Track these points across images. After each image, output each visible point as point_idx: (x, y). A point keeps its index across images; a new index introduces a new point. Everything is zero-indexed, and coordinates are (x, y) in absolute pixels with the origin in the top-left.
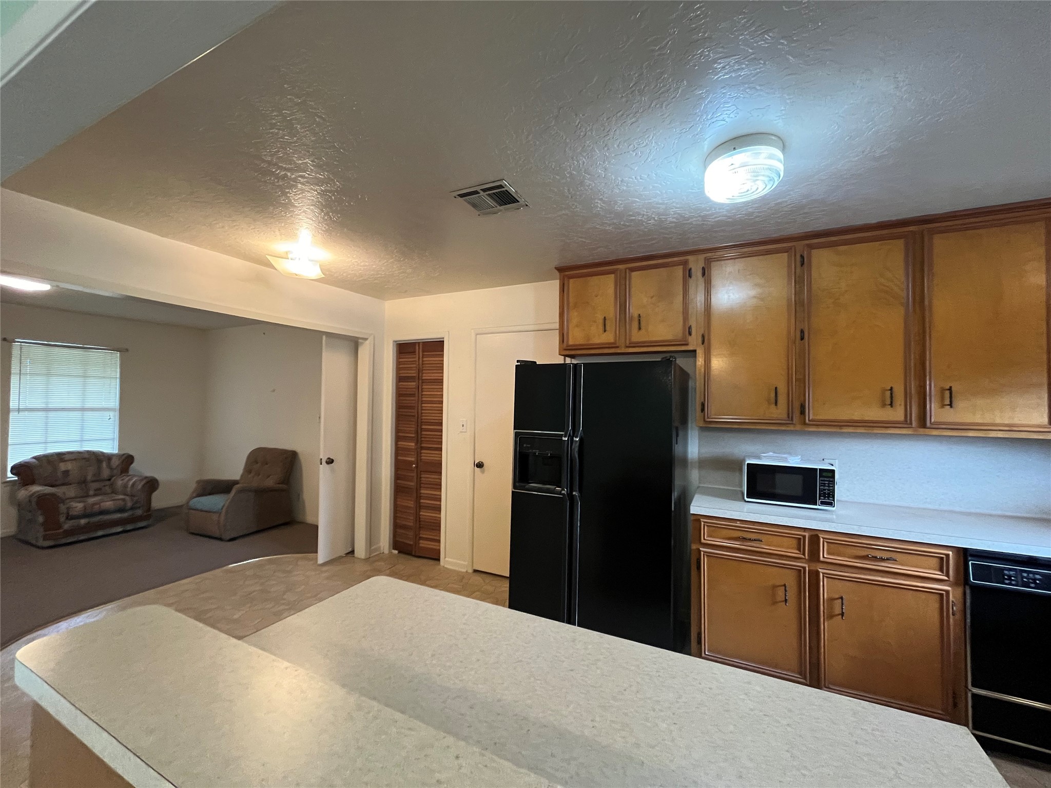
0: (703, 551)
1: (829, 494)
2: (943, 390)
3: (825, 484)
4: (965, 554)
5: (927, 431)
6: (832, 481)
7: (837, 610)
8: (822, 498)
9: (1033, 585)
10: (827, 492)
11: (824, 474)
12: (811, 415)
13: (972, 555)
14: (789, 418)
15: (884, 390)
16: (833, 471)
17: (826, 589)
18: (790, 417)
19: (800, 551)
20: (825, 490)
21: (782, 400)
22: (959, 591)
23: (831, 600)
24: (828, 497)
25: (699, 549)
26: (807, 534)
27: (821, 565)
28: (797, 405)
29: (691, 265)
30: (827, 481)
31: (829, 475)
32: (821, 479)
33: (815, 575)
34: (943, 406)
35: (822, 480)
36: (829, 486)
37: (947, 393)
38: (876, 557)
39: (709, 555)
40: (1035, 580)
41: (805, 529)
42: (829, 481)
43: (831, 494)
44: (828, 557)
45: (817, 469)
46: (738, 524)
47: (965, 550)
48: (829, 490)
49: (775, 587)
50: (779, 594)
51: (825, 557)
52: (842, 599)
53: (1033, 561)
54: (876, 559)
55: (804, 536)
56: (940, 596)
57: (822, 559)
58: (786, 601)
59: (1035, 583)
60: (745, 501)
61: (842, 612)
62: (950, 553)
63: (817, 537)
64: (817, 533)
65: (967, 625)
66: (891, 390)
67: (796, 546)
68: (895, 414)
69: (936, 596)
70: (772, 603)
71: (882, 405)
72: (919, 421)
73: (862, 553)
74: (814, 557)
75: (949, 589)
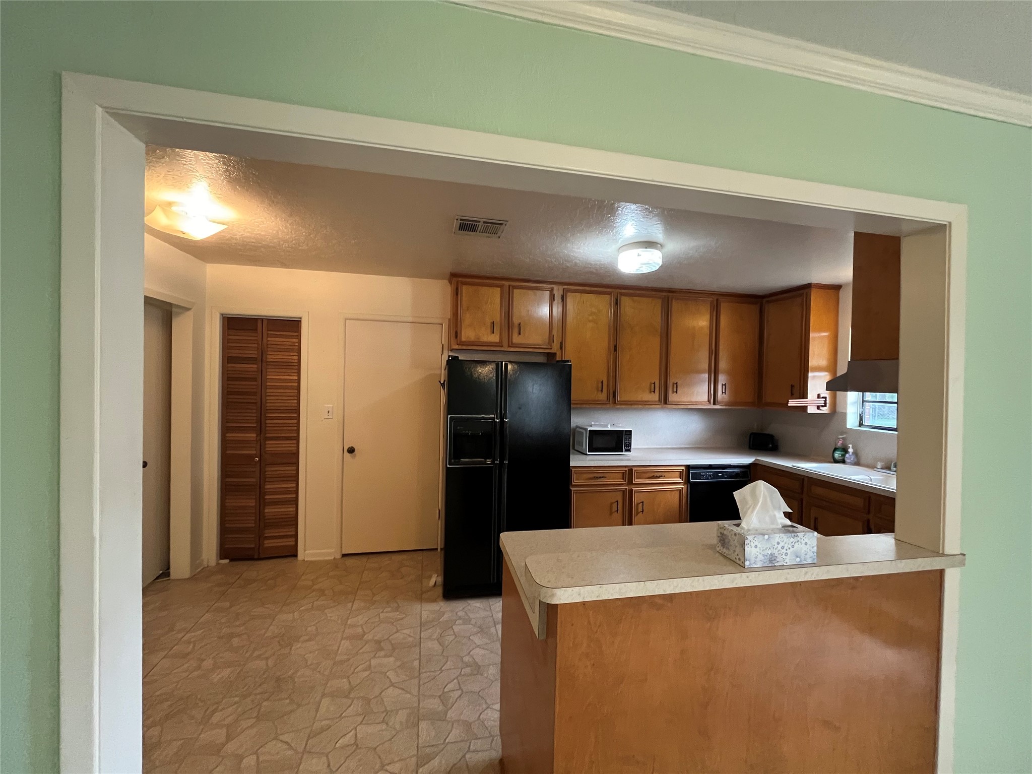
1: (629, 445)
2: (673, 384)
3: (627, 439)
4: (688, 467)
5: (669, 406)
6: (630, 437)
7: (640, 509)
8: (626, 447)
9: (709, 478)
10: (628, 443)
11: (627, 433)
12: (618, 398)
13: (691, 468)
14: (608, 400)
15: (651, 384)
16: (631, 431)
17: (635, 500)
19: (624, 480)
21: (605, 388)
22: (686, 486)
23: (638, 504)
24: (628, 447)
26: (627, 469)
27: (633, 486)
28: (611, 392)
29: (555, 292)
30: (628, 437)
31: (629, 433)
33: (631, 492)
34: (673, 392)
35: (626, 437)
36: (629, 440)
37: (675, 385)
39: (576, 492)
40: (710, 475)
41: (625, 467)
43: (630, 445)
45: (623, 431)
46: (592, 469)
49: (612, 504)
50: (615, 508)
51: (636, 481)
52: (643, 502)
53: (710, 467)
54: (657, 477)
55: (626, 471)
56: (680, 491)
57: (634, 482)
58: (617, 511)
59: (711, 477)
60: (586, 454)
61: (643, 510)
62: (684, 468)
63: (632, 470)
64: (632, 467)
65: (689, 504)
66: (654, 383)
67: (621, 477)
68: (655, 397)
69: (679, 491)
70: (611, 513)
71: (650, 392)
72: (664, 401)
73: (651, 475)
74: (630, 482)
75: (683, 486)
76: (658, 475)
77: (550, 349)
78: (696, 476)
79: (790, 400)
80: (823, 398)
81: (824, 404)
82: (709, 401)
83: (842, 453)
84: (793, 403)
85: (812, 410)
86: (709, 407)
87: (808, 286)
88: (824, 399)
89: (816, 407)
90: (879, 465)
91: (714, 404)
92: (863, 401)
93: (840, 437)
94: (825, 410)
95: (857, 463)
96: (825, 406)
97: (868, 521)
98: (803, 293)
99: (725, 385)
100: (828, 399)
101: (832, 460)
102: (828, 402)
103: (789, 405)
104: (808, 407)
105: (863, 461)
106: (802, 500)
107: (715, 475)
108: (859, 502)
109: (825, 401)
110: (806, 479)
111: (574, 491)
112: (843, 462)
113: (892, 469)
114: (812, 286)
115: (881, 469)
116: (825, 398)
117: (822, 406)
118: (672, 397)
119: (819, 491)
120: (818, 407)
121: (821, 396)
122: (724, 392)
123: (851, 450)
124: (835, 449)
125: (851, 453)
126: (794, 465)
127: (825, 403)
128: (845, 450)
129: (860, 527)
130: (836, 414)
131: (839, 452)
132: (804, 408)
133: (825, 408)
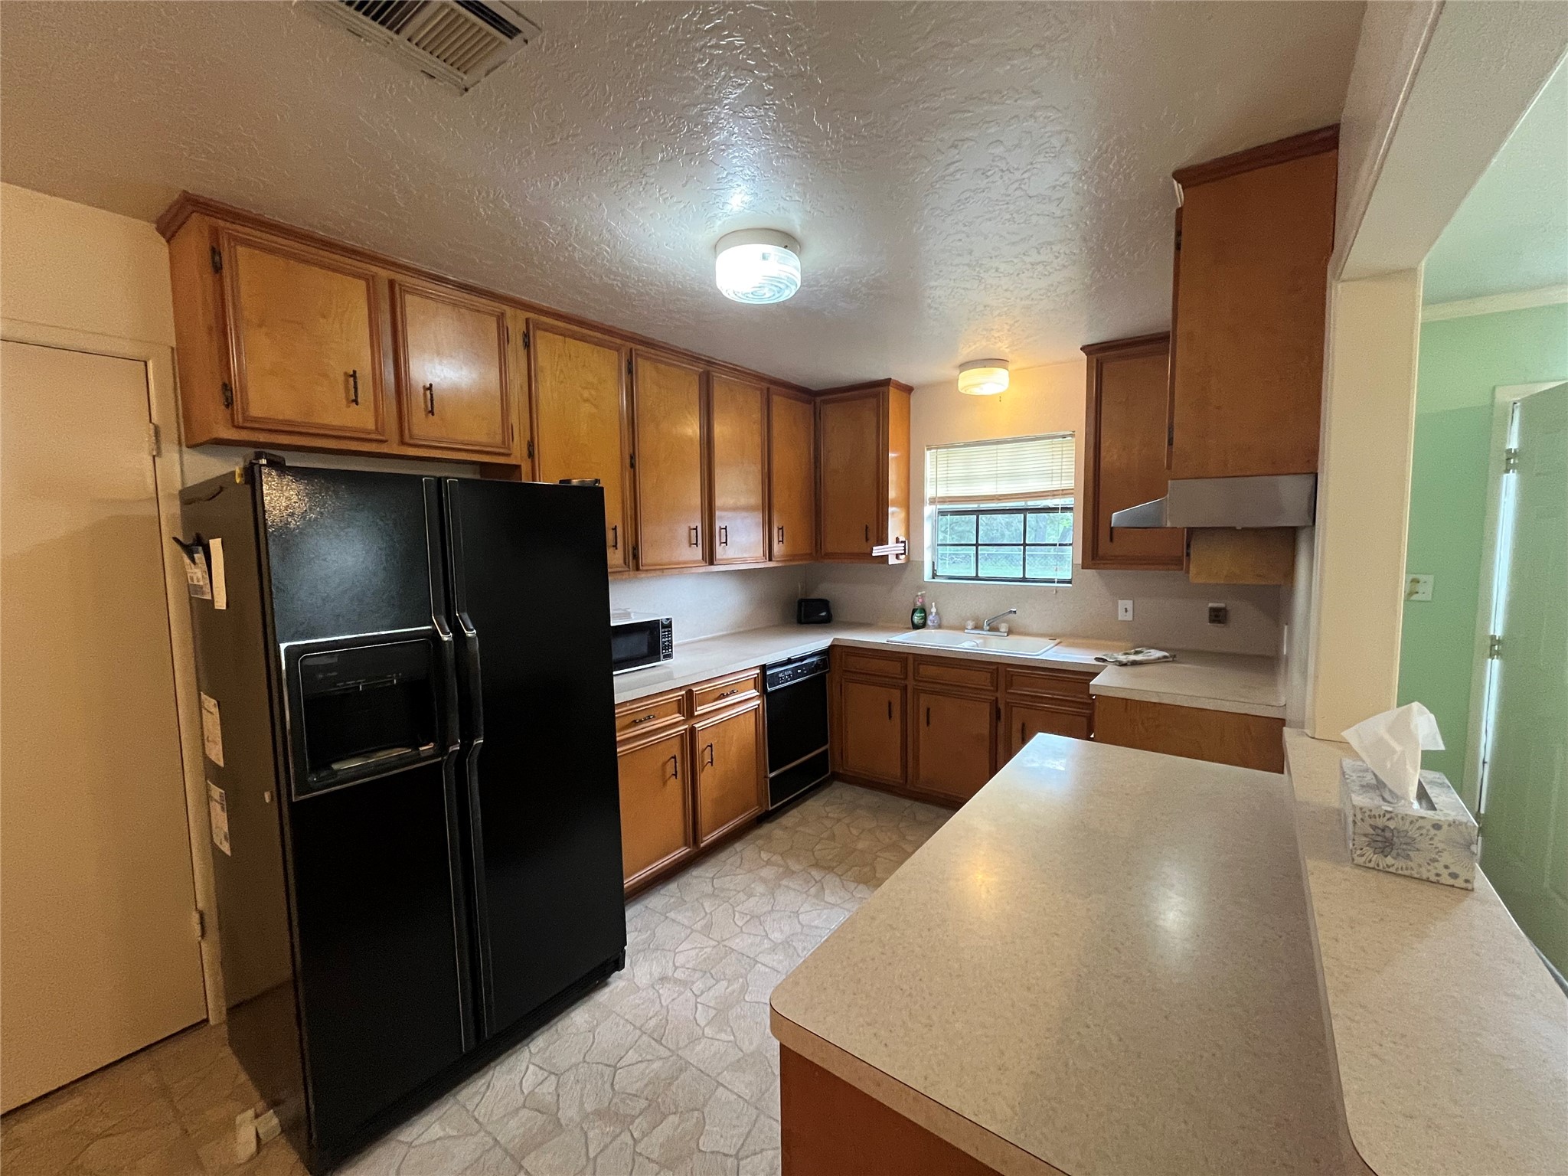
1: (668, 646)
2: (721, 529)
3: (666, 635)
4: (764, 668)
5: (717, 568)
6: (670, 631)
7: (708, 758)
8: (662, 652)
9: (789, 679)
10: (666, 644)
11: (664, 625)
12: (643, 559)
13: (767, 669)
14: (626, 564)
15: (690, 530)
16: (670, 619)
17: (701, 744)
18: (626, 561)
19: (681, 713)
20: (665, 642)
21: (620, 542)
22: (762, 700)
23: (704, 751)
24: (668, 649)
26: (684, 693)
27: (696, 721)
28: (631, 548)
29: (509, 322)
31: (667, 624)
32: (664, 630)
33: (693, 732)
34: (721, 543)
35: (664, 632)
36: (668, 637)
37: (724, 532)
41: (682, 688)
42: (668, 631)
43: (670, 646)
44: (701, 709)
45: (658, 620)
46: (630, 706)
47: (764, 666)
48: (668, 641)
49: (665, 764)
50: (670, 770)
51: (698, 710)
52: (711, 746)
53: (789, 661)
54: (727, 696)
55: (682, 696)
56: (756, 711)
57: (696, 714)
58: (676, 775)
59: (789, 677)
61: (712, 759)
62: (758, 671)
63: (691, 692)
64: (691, 687)
65: (766, 726)
66: (696, 529)
67: (676, 709)
68: (697, 553)
69: (754, 712)
70: (666, 781)
72: (710, 559)
73: (719, 693)
74: (690, 714)
75: (758, 702)
76: (727, 691)
77: (508, 455)
78: (775, 679)
79: (875, 548)
80: (902, 542)
81: (903, 552)
82: (765, 556)
83: (922, 615)
84: (877, 551)
85: (892, 561)
86: (765, 565)
87: (887, 382)
88: (903, 545)
89: (894, 556)
90: (970, 624)
91: (770, 560)
92: (935, 545)
93: (919, 594)
94: (902, 559)
95: (940, 627)
97: (996, 699)
98: (879, 394)
99: (782, 528)
100: (906, 544)
101: (911, 626)
102: (907, 548)
103: (873, 554)
104: (890, 557)
105: (945, 623)
106: (905, 688)
107: (795, 675)
108: (983, 679)
109: (905, 547)
110: (910, 657)
112: (923, 625)
113: (984, 628)
114: (891, 384)
115: (972, 629)
116: (904, 542)
117: (902, 554)
118: (720, 551)
119: (927, 671)
120: (897, 556)
121: (900, 540)
122: (781, 539)
123: (933, 610)
124: (914, 611)
125: (934, 614)
126: (891, 639)
127: (905, 550)
128: (923, 610)
129: (986, 710)
130: (910, 564)
131: (919, 615)
132: (884, 559)
133: (903, 556)
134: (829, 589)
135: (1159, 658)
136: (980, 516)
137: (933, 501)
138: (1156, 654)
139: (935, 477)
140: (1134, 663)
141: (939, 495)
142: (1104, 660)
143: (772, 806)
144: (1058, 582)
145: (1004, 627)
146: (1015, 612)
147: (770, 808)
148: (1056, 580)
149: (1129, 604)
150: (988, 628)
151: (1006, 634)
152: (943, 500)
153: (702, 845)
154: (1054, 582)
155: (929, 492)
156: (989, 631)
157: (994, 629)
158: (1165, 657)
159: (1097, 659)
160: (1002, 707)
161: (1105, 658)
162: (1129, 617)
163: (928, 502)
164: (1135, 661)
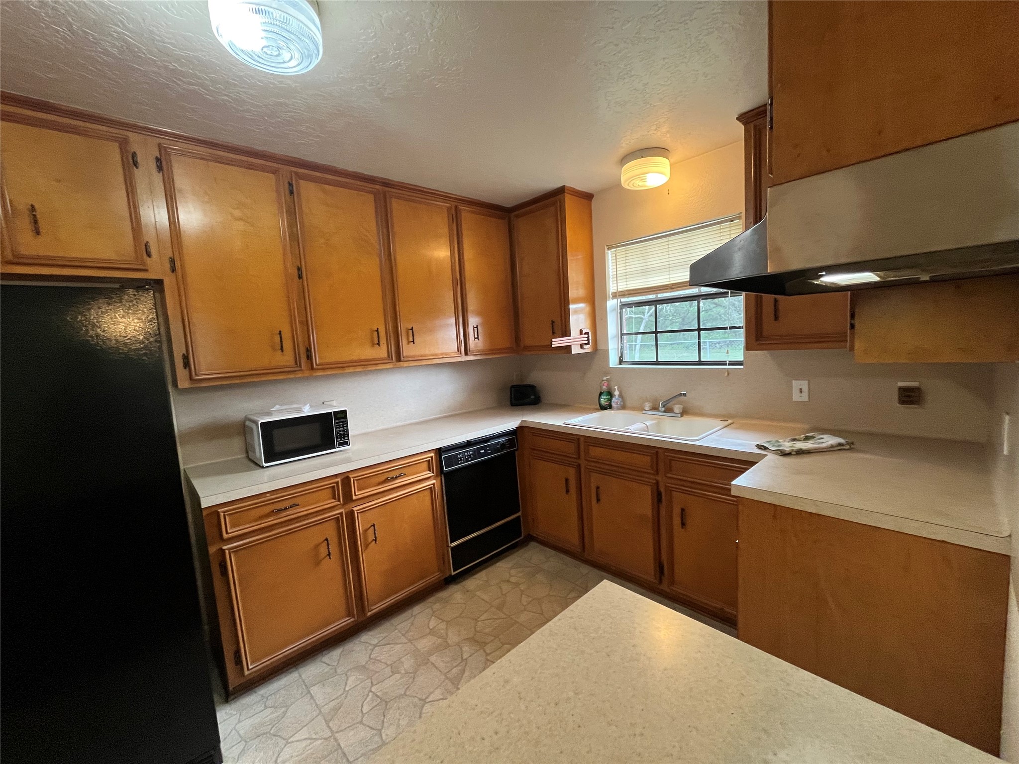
0: (227, 549)
1: (344, 434)
2: (408, 330)
3: (340, 425)
4: (439, 451)
5: (401, 364)
6: (345, 422)
7: (371, 537)
8: (339, 440)
9: (470, 459)
10: (342, 433)
11: (339, 416)
12: (317, 360)
13: (444, 452)
14: (297, 364)
15: (372, 331)
16: (346, 410)
17: (360, 525)
18: (297, 362)
19: (335, 499)
20: (340, 431)
21: (287, 345)
22: (439, 479)
23: (366, 531)
24: (344, 438)
25: (221, 549)
26: (339, 480)
27: (354, 504)
28: (303, 350)
29: (135, 147)
30: (341, 422)
31: (342, 416)
32: (337, 421)
33: (351, 515)
34: (409, 342)
35: (337, 423)
36: (343, 427)
37: (411, 331)
38: (392, 478)
39: (236, 550)
40: (470, 455)
41: (336, 476)
42: (343, 422)
43: (346, 434)
44: (360, 493)
45: (331, 413)
46: (269, 497)
47: (440, 449)
48: (344, 430)
49: (317, 546)
50: (323, 550)
51: (357, 494)
52: (374, 525)
53: (469, 444)
54: (393, 479)
55: (337, 483)
56: (431, 489)
57: (354, 497)
58: (329, 555)
59: (471, 457)
60: (263, 467)
61: (375, 537)
62: (433, 454)
63: (348, 478)
64: (347, 475)
65: (445, 501)
66: (377, 330)
67: (331, 496)
68: (382, 352)
69: (429, 491)
70: (318, 563)
71: (373, 345)
72: (397, 357)
73: (383, 478)
74: (348, 499)
75: (434, 481)
76: (394, 475)
77: (146, 270)
78: (450, 461)
79: (553, 340)
80: (585, 333)
81: (587, 342)
82: (459, 350)
83: (608, 397)
84: (557, 342)
85: (576, 350)
86: (459, 359)
87: (563, 190)
88: (586, 336)
89: (579, 346)
90: (647, 406)
91: (466, 354)
92: (622, 335)
93: (605, 378)
94: (588, 349)
95: (623, 407)
96: (588, 343)
97: (657, 483)
98: (556, 201)
99: (477, 327)
100: (590, 335)
101: (598, 407)
102: (590, 338)
103: (553, 346)
104: (572, 347)
105: (628, 404)
106: (579, 466)
107: (477, 454)
108: (644, 461)
109: (588, 337)
110: (582, 439)
111: (229, 549)
112: (610, 407)
113: (660, 409)
114: (566, 191)
115: (650, 410)
116: (588, 333)
117: (586, 344)
118: (407, 350)
119: (597, 452)
120: (582, 346)
121: (584, 332)
122: (476, 337)
123: (617, 393)
124: (601, 394)
125: (617, 397)
127: (588, 340)
128: (610, 394)
129: (647, 492)
130: (597, 352)
131: (605, 397)
132: (568, 348)
133: (588, 346)
134: (537, 377)
135: (832, 446)
136: (658, 306)
137: (615, 295)
138: (830, 440)
139: (615, 273)
140: (800, 452)
141: (619, 290)
142: (765, 448)
143: (454, 571)
144: (730, 364)
145: (677, 409)
146: (685, 395)
147: (453, 573)
148: (728, 362)
149: (804, 385)
150: (663, 409)
151: (679, 415)
152: (623, 294)
153: (369, 614)
154: (725, 364)
155: (612, 287)
156: (665, 412)
157: (668, 410)
158: (840, 444)
159: (759, 447)
160: (662, 490)
161: (766, 445)
162: (805, 397)
163: (611, 296)
164: (801, 449)
